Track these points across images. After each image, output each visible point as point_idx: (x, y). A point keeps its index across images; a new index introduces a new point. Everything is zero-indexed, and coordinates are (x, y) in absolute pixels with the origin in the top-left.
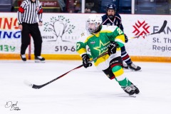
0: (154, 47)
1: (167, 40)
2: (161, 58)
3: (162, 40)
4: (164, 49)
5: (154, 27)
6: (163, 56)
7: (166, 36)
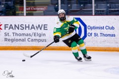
0: (6, 39)
1: (15, 34)
2: (11, 47)
3: (11, 34)
4: (13, 40)
5: (5, 25)
6: (12, 45)
7: (14, 31)
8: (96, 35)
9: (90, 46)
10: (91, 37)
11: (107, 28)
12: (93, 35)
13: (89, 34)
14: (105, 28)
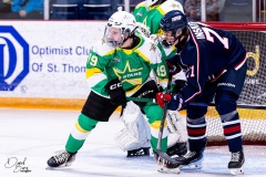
8: (52, 68)
9: (37, 96)
10: (39, 74)
11: (80, 51)
12: (45, 68)
13: (35, 67)
14: (73, 51)
